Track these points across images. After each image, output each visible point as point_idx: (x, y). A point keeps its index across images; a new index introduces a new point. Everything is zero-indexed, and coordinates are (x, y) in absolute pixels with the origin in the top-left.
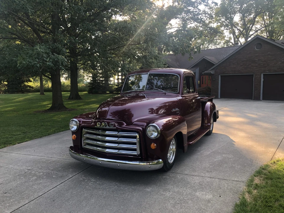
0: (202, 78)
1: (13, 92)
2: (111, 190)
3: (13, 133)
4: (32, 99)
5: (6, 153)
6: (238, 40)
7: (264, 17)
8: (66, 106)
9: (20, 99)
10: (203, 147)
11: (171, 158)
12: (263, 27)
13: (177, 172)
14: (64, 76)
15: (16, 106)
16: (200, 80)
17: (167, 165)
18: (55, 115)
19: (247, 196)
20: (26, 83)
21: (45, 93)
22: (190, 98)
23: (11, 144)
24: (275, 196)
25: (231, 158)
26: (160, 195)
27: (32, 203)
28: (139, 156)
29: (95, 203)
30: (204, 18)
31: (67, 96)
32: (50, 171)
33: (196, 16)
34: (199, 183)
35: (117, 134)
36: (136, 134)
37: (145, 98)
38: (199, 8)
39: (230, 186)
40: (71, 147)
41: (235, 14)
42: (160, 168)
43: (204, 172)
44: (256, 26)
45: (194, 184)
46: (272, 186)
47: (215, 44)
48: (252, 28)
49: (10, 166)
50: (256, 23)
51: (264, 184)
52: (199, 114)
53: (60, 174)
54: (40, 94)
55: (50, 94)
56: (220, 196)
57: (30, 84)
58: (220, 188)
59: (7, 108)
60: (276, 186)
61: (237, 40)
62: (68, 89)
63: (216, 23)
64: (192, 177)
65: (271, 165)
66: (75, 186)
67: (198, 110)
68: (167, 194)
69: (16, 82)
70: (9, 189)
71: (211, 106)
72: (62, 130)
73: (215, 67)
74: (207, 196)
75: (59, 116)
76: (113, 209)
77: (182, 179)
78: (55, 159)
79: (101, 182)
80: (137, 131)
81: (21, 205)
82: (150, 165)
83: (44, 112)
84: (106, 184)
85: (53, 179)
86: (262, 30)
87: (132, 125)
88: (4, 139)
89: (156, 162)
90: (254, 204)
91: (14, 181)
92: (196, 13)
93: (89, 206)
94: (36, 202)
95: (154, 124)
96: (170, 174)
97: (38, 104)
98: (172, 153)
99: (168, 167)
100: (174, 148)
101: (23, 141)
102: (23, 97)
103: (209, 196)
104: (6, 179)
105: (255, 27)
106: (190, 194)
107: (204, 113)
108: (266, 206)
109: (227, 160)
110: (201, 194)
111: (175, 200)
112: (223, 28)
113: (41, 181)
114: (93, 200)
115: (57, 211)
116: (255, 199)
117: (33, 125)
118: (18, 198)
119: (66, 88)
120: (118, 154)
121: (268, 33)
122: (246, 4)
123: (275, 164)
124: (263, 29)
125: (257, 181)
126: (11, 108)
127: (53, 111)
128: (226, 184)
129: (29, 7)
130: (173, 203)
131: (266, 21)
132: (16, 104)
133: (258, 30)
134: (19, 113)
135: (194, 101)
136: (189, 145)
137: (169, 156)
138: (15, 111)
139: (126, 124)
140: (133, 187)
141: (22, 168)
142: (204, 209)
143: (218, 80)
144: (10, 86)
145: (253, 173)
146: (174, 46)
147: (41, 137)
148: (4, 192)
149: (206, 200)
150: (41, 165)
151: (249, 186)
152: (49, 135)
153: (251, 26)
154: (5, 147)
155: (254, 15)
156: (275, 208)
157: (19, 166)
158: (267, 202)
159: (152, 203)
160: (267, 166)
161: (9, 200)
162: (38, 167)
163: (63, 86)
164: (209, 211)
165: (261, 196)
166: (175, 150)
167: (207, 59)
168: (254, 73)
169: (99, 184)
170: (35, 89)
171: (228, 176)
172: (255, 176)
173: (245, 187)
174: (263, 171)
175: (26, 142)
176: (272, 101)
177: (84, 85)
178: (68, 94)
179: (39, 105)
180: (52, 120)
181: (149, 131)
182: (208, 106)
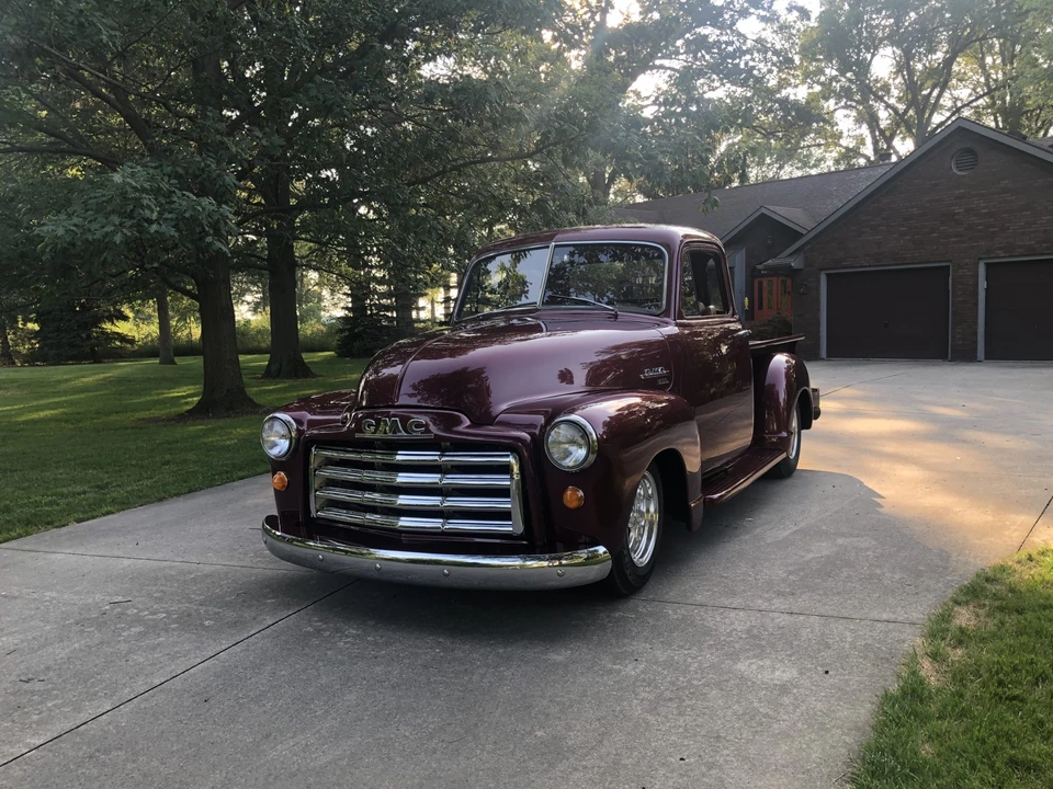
0: (756, 286)
1: (58, 360)
2: (420, 662)
3: (59, 490)
4: (129, 381)
5: (33, 554)
6: (890, 146)
7: (983, 59)
8: (257, 400)
9: (85, 380)
10: (763, 516)
11: (643, 547)
12: (981, 96)
13: (667, 597)
14: (248, 298)
15: (71, 403)
16: (750, 293)
17: (628, 572)
18: (213, 430)
19: (927, 668)
20: (108, 326)
21: (176, 359)
22: (710, 335)
23: (49, 523)
24: (1032, 663)
25: (868, 549)
26: (601, 672)
27: (124, 709)
28: (520, 537)
29: (358, 705)
30: (761, 65)
31: (260, 366)
32: (195, 607)
33: (730, 61)
34: (748, 631)
35: (437, 458)
36: (508, 456)
37: (541, 331)
38: (742, 31)
39: (865, 639)
40: (270, 520)
41: (876, 48)
42: (599, 579)
43: (766, 595)
44: (956, 93)
45: (729, 634)
46: (1020, 633)
47: (805, 164)
48: (941, 101)
49: (48, 594)
50: (954, 81)
51: (994, 629)
52: (746, 405)
53: (230, 615)
54: (161, 363)
55: (196, 362)
56: (827, 672)
57: (122, 328)
58: (828, 646)
59: (37, 411)
60: (1037, 632)
61: (885, 147)
62: (263, 345)
63: (806, 86)
64: (722, 614)
65: (1017, 567)
66: (284, 654)
67: (740, 390)
68: (628, 669)
69: (70, 321)
70: (42, 667)
71: (788, 368)
72: (241, 474)
73: (806, 244)
74: (777, 673)
75: (229, 430)
76: (425, 721)
77: (684, 618)
78: (213, 568)
79: (382, 637)
80: (511, 446)
81: (83, 717)
82: (563, 569)
83: (173, 420)
84: (400, 642)
85: (204, 633)
86: (978, 107)
87: (492, 425)
88: (26, 510)
89: (583, 554)
90: (953, 695)
91: (62, 641)
92: (730, 49)
93: (334, 715)
94: (142, 706)
95: (573, 417)
96: (640, 605)
97: (151, 395)
98: (647, 528)
99: (630, 578)
100: (652, 509)
101: (95, 514)
102: (98, 373)
103: (784, 674)
104: (30, 637)
105: (951, 94)
106: (712, 666)
107: (765, 396)
108: (1001, 698)
109: (853, 554)
110: (754, 667)
111: (656, 687)
112: (831, 104)
113: (161, 639)
114: (352, 697)
115: (220, 733)
116: (959, 677)
117: (134, 462)
118: (74, 696)
119: (253, 338)
120: (444, 533)
121: (1000, 119)
122: (915, 9)
123: (1033, 564)
124: (981, 102)
125: (964, 618)
126: (52, 412)
127: (209, 418)
128: (848, 634)
129: (102, 24)
130: (651, 697)
131: (992, 71)
132: (72, 397)
133: (963, 106)
134: (81, 425)
135: (724, 349)
136: (710, 505)
137: (635, 542)
138: (66, 421)
139: (468, 423)
140: (501, 651)
141: (90, 600)
142: (766, 715)
143: (818, 290)
144: (50, 335)
145: (950, 593)
146: (650, 157)
147: (161, 500)
148: (23, 678)
149: (776, 685)
150: (161, 588)
151: (933, 635)
152: (190, 491)
153: (935, 93)
154: (28, 534)
155: (946, 52)
156: (1035, 705)
157: (77, 593)
158: (1001, 683)
159: (570, 699)
160: (1003, 569)
161: (39, 703)
162: (149, 595)
163: (244, 334)
164: (784, 721)
165: (979, 666)
166: (656, 518)
167: (774, 216)
168: (950, 261)
169: (376, 644)
170: (140, 346)
171: (855, 607)
172: (957, 603)
173: (919, 641)
174: (988, 586)
175: (105, 518)
176: (1020, 363)
177: (322, 327)
178: (263, 361)
179: (156, 398)
180: (204, 443)
181: (554, 442)
182: (777, 371)
